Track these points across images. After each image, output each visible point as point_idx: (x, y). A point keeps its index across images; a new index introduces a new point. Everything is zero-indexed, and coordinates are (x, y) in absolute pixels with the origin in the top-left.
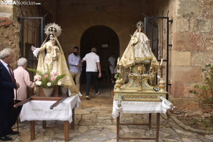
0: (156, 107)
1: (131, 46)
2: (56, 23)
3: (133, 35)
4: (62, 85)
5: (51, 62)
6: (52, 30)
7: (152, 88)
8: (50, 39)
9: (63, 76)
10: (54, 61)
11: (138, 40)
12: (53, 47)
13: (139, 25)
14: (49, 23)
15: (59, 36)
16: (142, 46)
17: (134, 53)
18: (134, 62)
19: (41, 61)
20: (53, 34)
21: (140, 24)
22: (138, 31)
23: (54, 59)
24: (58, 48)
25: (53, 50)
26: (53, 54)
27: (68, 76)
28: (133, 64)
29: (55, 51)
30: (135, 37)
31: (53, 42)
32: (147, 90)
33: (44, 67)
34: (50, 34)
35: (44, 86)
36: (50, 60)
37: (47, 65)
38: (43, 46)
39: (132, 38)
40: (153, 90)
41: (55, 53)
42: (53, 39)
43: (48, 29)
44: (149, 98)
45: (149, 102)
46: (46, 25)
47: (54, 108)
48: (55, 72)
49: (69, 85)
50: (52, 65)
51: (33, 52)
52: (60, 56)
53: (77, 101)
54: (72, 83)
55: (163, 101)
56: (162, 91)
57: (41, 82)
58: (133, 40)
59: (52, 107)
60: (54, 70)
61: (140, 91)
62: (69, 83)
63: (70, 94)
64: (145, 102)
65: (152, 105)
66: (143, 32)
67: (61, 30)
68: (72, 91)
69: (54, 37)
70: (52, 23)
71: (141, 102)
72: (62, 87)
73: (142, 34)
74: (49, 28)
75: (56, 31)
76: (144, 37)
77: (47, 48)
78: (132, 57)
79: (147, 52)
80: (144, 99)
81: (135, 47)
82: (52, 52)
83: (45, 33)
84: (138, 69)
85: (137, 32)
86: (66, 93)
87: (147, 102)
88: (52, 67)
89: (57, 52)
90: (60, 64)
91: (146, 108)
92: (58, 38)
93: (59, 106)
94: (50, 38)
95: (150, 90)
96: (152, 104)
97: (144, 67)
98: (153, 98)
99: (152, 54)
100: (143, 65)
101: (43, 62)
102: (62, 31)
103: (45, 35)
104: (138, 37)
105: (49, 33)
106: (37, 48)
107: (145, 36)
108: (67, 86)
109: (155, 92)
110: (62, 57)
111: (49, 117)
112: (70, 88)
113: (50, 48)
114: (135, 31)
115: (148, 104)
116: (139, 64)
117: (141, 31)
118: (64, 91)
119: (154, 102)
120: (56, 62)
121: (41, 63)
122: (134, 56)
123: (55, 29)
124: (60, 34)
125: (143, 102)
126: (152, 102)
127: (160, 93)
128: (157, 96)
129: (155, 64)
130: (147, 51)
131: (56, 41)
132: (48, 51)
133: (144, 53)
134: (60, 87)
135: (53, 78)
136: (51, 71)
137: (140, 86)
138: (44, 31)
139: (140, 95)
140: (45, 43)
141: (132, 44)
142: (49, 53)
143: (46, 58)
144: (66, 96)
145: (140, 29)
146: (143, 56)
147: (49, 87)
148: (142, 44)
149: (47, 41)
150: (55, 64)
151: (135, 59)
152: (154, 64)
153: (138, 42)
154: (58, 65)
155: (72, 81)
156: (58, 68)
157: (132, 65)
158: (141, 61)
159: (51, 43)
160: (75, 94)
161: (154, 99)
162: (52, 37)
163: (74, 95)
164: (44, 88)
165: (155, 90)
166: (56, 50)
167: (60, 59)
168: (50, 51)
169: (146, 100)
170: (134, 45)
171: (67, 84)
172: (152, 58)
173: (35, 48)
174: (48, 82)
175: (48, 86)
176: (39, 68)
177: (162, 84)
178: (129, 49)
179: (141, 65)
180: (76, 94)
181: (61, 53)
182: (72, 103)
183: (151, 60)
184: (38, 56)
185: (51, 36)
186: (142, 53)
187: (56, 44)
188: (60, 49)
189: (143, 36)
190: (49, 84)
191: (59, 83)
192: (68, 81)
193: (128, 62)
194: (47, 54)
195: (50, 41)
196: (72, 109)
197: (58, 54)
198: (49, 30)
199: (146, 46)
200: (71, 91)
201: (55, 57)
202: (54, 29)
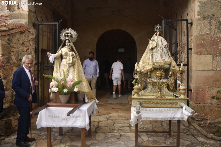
0: (176, 113)
1: (149, 50)
2: (72, 29)
3: (151, 39)
4: (78, 91)
5: (67, 68)
6: (68, 36)
7: (171, 93)
8: (66, 45)
9: (79, 82)
10: (70, 66)
11: (157, 44)
12: (69, 53)
13: (157, 28)
14: (65, 28)
15: (75, 41)
16: (160, 50)
17: (152, 57)
18: (153, 67)
19: (57, 67)
20: (68, 40)
21: (159, 28)
23: (71, 65)
24: (74, 54)
25: (69, 56)
26: (69, 60)
27: (84, 82)
28: (151, 69)
29: (71, 57)
30: (153, 41)
31: (69, 47)
32: (166, 96)
33: (60, 73)
34: (66, 40)
35: (60, 92)
36: (66, 66)
37: (63, 71)
38: (59, 52)
39: (150, 42)
40: (173, 95)
41: (71, 58)
42: (69, 44)
43: (63, 35)
44: (169, 104)
45: (169, 109)
46: (62, 30)
47: (71, 115)
48: (71, 78)
49: (85, 91)
50: (68, 71)
51: (49, 58)
52: (76, 62)
53: (94, 108)
54: (89, 90)
55: (184, 108)
56: (182, 97)
57: (57, 89)
58: (151, 44)
59: (68, 114)
60: (70, 76)
61: (159, 97)
62: (86, 89)
63: (86, 101)
64: (165, 109)
65: (172, 112)
66: (161, 36)
67: (77, 35)
68: (89, 97)
69: (70, 42)
70: (68, 28)
71: (161, 109)
72: (79, 94)
73: (160, 37)
74: (64, 33)
75: (71, 36)
76: (163, 41)
77: (63, 53)
78: (150, 62)
79: (166, 57)
80: (163, 106)
81: (153, 52)
82: (68, 58)
83: (61, 38)
84: (157, 74)
85: (155, 36)
86: (82, 99)
87: (166, 109)
88: (68, 73)
89: (73, 58)
90: (76, 70)
91: (166, 115)
92: (74, 43)
93: (76, 113)
94: (66, 43)
95: (170, 96)
96: (172, 110)
97: (163, 72)
98: (173, 104)
99: (171, 58)
100: (162, 70)
101: (59, 68)
102: (78, 37)
103: (60, 41)
104: (157, 41)
105: (65, 38)
106: (53, 54)
107: (163, 39)
108: (84, 92)
109: (175, 98)
110: (78, 63)
111: (66, 124)
112: (86, 95)
113: (66, 54)
114: (153, 35)
115: (168, 110)
116: (157, 69)
117: (160, 35)
118: (80, 98)
119: (174, 109)
120: (72, 68)
121: (57, 69)
122: (153, 61)
123: (71, 34)
124: (76, 39)
125: (163, 109)
126: (172, 109)
127: (180, 99)
128: (177, 102)
129: (175, 69)
130: (166, 55)
131: (72, 47)
132: (64, 57)
133: (163, 57)
134: (76, 94)
135: (69, 84)
136: (68, 77)
137: (160, 92)
138: (59, 37)
139: (160, 101)
140: (60, 49)
141: (150, 48)
142: (65, 59)
143: (62, 64)
144: (83, 102)
146: (162, 61)
147: (66, 94)
148: (161, 48)
149: (63, 47)
150: (71, 70)
151: (154, 64)
152: (173, 69)
153: (156, 46)
154: (74, 71)
155: (88, 87)
156: (74, 74)
157: (150, 71)
158: (159, 66)
159: (67, 48)
160: (91, 100)
161: (174, 106)
162: (68, 43)
163: (91, 102)
164: (60, 94)
165: (175, 96)
166: (72, 55)
167: (76, 65)
168: (66, 57)
169: (165, 106)
170: (152, 49)
171: (84, 91)
172: (172, 62)
173: (51, 54)
174: (64, 89)
175: (65, 92)
176: (55, 75)
177: (182, 89)
178: (147, 54)
179: (160, 70)
180: (93, 100)
181: (77, 59)
182: (88, 109)
183: (170, 65)
184: (54, 62)
185: (67, 41)
186: (161, 58)
187: (72, 50)
188: (76, 55)
189: (161, 40)
190: (65, 91)
191: (76, 90)
192: (84, 87)
193: (146, 67)
194: (64, 60)
195: (66, 46)
196: (88, 115)
197: (75, 60)
198: (65, 36)
199: (165, 50)
200: (87, 97)
201: (72, 63)
202: (69, 35)
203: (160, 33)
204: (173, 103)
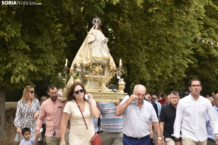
3: (90, 32)
11: (95, 38)
13: (95, 21)
16: (99, 44)
17: (91, 52)
18: (92, 61)
21: (97, 21)
22: (95, 28)
30: (91, 34)
39: (89, 35)
44: (109, 99)
58: (90, 38)
61: (100, 91)
78: (89, 56)
79: (105, 52)
80: (104, 100)
81: (92, 46)
85: (93, 29)
104: (95, 35)
109: (114, 93)
116: (96, 64)
117: (98, 29)
127: (120, 94)
128: (117, 97)
133: (102, 52)
139: (100, 95)
141: (89, 42)
145: (97, 26)
146: (101, 56)
148: (99, 42)
153: (95, 40)
158: (99, 61)
161: (114, 100)
165: (115, 91)
169: (106, 101)
170: (91, 43)
177: (122, 85)
178: (84, 48)
179: (99, 65)
183: (108, 61)
186: (100, 53)
189: (100, 34)
193: (84, 62)
203: (98, 27)
204: (113, 98)
